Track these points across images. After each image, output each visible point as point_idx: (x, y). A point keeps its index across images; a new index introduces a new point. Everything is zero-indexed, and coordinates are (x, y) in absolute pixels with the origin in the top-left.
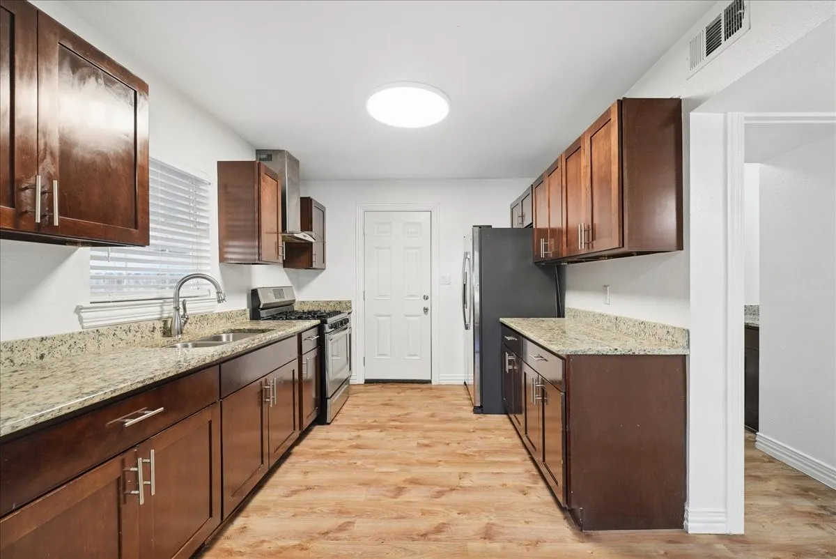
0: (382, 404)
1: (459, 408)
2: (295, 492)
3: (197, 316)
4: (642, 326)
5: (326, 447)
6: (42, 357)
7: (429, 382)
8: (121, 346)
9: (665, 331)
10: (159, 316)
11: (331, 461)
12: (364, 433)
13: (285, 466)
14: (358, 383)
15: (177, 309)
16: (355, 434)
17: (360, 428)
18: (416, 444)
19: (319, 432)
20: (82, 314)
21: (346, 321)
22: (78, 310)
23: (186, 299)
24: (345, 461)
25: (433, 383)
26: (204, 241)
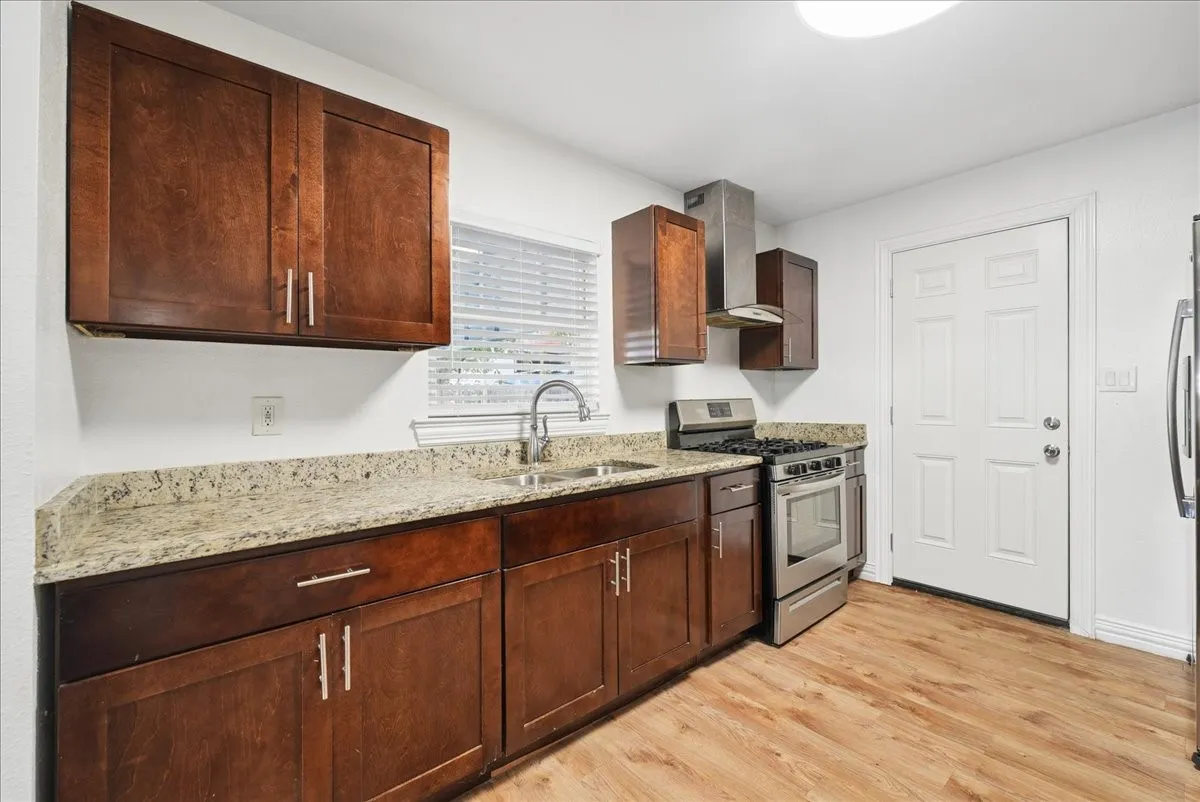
0: (909, 642)
1: (1144, 728)
2: (646, 757)
3: (573, 438)
5: (748, 691)
6: (367, 475)
7: (1064, 624)
8: (461, 470)
10: (516, 436)
11: (739, 725)
12: (833, 693)
13: (665, 697)
14: (877, 581)
15: (534, 428)
16: (814, 686)
17: (833, 678)
18: (945, 781)
19: (754, 656)
20: (418, 431)
21: (835, 462)
22: (413, 425)
23: (548, 415)
24: (762, 740)
25: (1075, 629)
26: (595, 336)
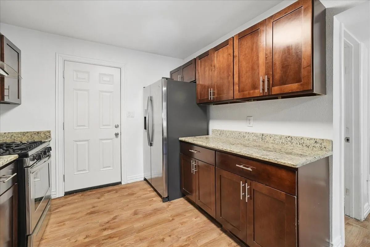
1: (151, 200)
4: (289, 139)
7: (120, 183)
9: (313, 142)
14: (58, 197)
21: (49, 149)
25: (123, 183)
